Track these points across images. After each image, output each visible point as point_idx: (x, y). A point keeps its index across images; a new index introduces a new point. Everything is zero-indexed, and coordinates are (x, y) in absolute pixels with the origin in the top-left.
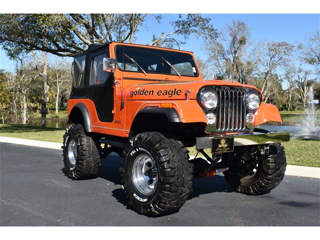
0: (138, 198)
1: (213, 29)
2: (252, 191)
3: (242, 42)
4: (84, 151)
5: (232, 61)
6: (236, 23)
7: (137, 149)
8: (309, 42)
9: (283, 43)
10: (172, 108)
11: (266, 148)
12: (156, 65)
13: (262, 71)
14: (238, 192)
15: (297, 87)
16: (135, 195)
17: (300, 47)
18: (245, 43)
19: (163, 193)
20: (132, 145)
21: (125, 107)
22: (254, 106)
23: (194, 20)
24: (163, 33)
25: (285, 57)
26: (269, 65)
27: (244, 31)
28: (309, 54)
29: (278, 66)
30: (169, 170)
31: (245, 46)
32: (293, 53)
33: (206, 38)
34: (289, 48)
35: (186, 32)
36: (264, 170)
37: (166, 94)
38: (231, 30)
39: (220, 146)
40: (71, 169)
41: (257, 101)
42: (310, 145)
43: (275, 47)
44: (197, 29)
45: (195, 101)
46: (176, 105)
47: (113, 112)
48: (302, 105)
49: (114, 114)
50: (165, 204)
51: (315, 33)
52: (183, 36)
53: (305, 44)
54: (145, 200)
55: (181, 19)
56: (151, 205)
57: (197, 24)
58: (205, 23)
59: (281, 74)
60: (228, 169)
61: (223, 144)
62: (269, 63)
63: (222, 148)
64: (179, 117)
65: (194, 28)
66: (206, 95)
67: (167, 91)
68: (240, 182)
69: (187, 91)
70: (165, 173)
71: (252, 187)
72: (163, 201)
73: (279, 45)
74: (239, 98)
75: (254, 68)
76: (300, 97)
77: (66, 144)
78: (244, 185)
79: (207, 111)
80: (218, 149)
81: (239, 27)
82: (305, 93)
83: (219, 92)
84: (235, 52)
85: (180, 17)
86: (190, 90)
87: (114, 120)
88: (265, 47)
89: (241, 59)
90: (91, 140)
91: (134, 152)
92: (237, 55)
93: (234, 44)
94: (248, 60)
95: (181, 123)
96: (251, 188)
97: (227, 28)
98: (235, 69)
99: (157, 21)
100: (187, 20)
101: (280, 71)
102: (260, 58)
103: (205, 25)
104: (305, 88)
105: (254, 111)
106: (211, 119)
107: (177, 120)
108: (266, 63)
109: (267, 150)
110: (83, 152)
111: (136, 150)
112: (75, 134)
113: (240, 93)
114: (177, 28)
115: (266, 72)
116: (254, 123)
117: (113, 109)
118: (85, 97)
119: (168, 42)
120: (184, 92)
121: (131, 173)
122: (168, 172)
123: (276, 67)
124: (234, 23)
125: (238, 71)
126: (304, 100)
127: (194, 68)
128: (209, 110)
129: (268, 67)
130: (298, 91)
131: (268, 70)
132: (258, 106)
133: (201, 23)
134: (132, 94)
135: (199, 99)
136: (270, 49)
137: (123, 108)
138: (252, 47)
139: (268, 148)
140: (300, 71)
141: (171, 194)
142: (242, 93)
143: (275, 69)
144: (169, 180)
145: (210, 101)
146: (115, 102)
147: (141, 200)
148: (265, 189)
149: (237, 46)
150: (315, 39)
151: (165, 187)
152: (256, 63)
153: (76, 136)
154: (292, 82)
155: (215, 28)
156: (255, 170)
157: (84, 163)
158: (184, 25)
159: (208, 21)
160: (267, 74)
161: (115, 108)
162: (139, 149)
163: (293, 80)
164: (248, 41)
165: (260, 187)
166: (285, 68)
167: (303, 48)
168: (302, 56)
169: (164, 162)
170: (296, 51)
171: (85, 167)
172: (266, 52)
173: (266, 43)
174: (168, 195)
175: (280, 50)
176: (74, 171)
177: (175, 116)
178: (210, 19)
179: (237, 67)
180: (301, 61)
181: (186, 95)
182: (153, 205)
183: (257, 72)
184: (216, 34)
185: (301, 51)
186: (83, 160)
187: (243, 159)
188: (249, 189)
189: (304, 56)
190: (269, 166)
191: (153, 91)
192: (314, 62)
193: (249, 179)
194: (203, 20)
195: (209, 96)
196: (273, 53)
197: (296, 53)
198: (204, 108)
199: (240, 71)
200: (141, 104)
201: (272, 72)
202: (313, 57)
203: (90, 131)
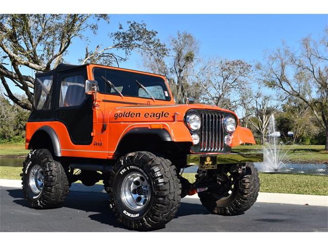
0: (129, 215)
1: (160, 44)
2: (228, 211)
3: (189, 58)
4: (53, 176)
5: (176, 81)
6: (182, 35)
7: (128, 168)
8: (269, 61)
9: (238, 61)
10: (163, 129)
11: (243, 167)
12: (122, 87)
13: (213, 95)
14: (215, 213)
15: (254, 116)
16: (125, 212)
17: (258, 67)
18: (192, 60)
19: (157, 206)
20: (122, 164)
21: (107, 129)
22: (231, 129)
23: (138, 32)
24: (98, 47)
25: (241, 78)
26: (221, 87)
27: (191, 45)
28: (269, 75)
29: (233, 90)
30: (163, 184)
31: (193, 64)
32: (250, 74)
33: (152, 55)
34: (245, 68)
35: (128, 46)
36: (240, 190)
37: (154, 116)
38: (175, 43)
39: (206, 163)
40: (34, 197)
41: (234, 124)
42: (276, 177)
43: (228, 66)
44: (140, 43)
45: (183, 123)
46: (167, 126)
47: (92, 134)
48: (261, 138)
49: (93, 136)
50: (158, 216)
51: (276, 51)
52: (124, 51)
53: (264, 63)
54: (137, 215)
55: (121, 31)
56: (144, 218)
57: (141, 37)
58: (151, 37)
59: (236, 100)
60: (207, 189)
61: (208, 161)
62: (221, 85)
63: (207, 165)
64: (170, 136)
65: (137, 42)
66: (192, 117)
67: (154, 114)
68: (216, 204)
69: (175, 114)
70: (159, 187)
71: (229, 208)
72: (157, 213)
73: (234, 64)
74: (219, 122)
75: (203, 92)
76: (258, 129)
77: (26, 171)
78: (220, 206)
79: (192, 132)
80: (204, 165)
81: (185, 41)
82: (264, 123)
83: (202, 115)
84: (180, 71)
85: (121, 28)
86: (178, 113)
87: (93, 142)
88: (217, 66)
89: (187, 79)
90: (60, 165)
91: (124, 171)
92: (182, 75)
93: (179, 61)
94: (196, 81)
95: (172, 142)
96: (227, 208)
97: (171, 41)
98: (180, 92)
99: (92, 31)
100: (128, 32)
101: (234, 96)
102: (210, 79)
103: (150, 39)
104: (264, 117)
105: (231, 133)
106: (195, 139)
107: (169, 139)
108: (217, 85)
109: (244, 169)
110: (51, 179)
111: (126, 169)
112: (42, 159)
113: (219, 116)
114: (117, 42)
115: (218, 96)
116: (231, 144)
117: (92, 131)
118: (52, 119)
119: (105, 58)
120: (171, 115)
121: (120, 192)
122: (162, 186)
123: (229, 91)
124: (179, 35)
125: (183, 95)
126: (263, 132)
127: (166, 92)
128: (194, 132)
129: (221, 90)
130: (255, 120)
131: (221, 94)
132: (235, 129)
133: (145, 36)
134: (116, 116)
135: (185, 121)
136: (223, 69)
137: (105, 130)
138: (201, 65)
139: (245, 167)
140: (259, 95)
141: (164, 206)
142: (220, 116)
143: (229, 93)
144: (163, 193)
145: (195, 124)
146: (94, 124)
147: (132, 216)
148: (241, 209)
149: (182, 63)
150: (275, 58)
151: (159, 200)
152: (205, 85)
153: (44, 161)
154: (249, 110)
155: (161, 42)
156: (230, 192)
157: (53, 190)
158: (124, 38)
159: (154, 35)
160: (219, 98)
161: (94, 130)
162: (130, 168)
163: (250, 106)
164: (196, 57)
165: (236, 207)
166: (241, 92)
167: (262, 68)
168: (261, 78)
169: (158, 177)
170: (254, 71)
171: (53, 194)
172: (218, 71)
173: (218, 61)
174: (162, 208)
175: (235, 70)
176: (40, 199)
177: (167, 135)
178: (157, 33)
179: (182, 89)
180: (260, 83)
181: (174, 117)
182: (146, 219)
183: (207, 96)
184: (164, 50)
185: (260, 71)
186: (51, 186)
187: (219, 181)
188: (225, 210)
189: (264, 78)
190: (245, 186)
191: (140, 114)
192: (274, 85)
193: (226, 200)
194: (148, 33)
195: (194, 119)
196: (225, 73)
197: (253, 74)
198: (190, 129)
199: (186, 94)
200: (128, 125)
201: (225, 97)
202: (274, 79)
203: (59, 155)
